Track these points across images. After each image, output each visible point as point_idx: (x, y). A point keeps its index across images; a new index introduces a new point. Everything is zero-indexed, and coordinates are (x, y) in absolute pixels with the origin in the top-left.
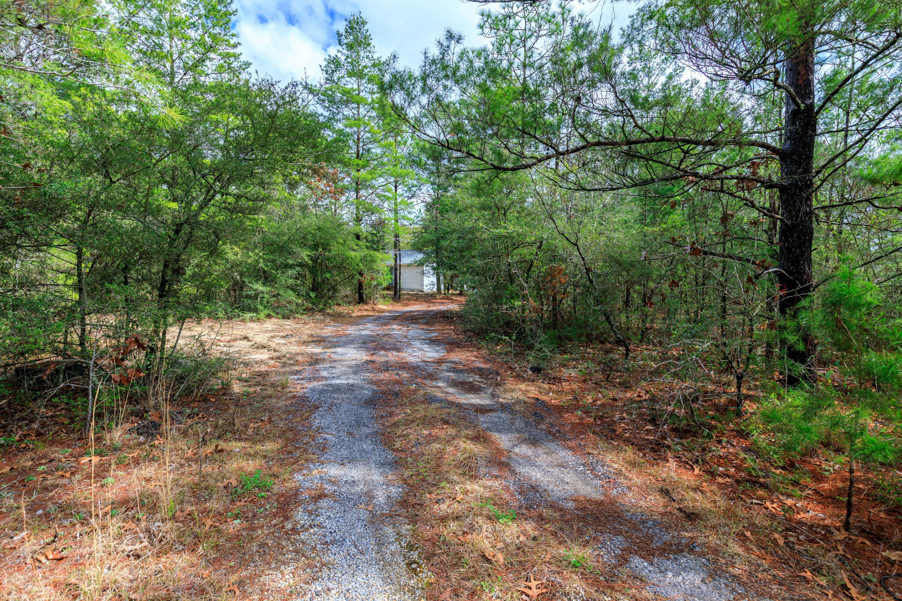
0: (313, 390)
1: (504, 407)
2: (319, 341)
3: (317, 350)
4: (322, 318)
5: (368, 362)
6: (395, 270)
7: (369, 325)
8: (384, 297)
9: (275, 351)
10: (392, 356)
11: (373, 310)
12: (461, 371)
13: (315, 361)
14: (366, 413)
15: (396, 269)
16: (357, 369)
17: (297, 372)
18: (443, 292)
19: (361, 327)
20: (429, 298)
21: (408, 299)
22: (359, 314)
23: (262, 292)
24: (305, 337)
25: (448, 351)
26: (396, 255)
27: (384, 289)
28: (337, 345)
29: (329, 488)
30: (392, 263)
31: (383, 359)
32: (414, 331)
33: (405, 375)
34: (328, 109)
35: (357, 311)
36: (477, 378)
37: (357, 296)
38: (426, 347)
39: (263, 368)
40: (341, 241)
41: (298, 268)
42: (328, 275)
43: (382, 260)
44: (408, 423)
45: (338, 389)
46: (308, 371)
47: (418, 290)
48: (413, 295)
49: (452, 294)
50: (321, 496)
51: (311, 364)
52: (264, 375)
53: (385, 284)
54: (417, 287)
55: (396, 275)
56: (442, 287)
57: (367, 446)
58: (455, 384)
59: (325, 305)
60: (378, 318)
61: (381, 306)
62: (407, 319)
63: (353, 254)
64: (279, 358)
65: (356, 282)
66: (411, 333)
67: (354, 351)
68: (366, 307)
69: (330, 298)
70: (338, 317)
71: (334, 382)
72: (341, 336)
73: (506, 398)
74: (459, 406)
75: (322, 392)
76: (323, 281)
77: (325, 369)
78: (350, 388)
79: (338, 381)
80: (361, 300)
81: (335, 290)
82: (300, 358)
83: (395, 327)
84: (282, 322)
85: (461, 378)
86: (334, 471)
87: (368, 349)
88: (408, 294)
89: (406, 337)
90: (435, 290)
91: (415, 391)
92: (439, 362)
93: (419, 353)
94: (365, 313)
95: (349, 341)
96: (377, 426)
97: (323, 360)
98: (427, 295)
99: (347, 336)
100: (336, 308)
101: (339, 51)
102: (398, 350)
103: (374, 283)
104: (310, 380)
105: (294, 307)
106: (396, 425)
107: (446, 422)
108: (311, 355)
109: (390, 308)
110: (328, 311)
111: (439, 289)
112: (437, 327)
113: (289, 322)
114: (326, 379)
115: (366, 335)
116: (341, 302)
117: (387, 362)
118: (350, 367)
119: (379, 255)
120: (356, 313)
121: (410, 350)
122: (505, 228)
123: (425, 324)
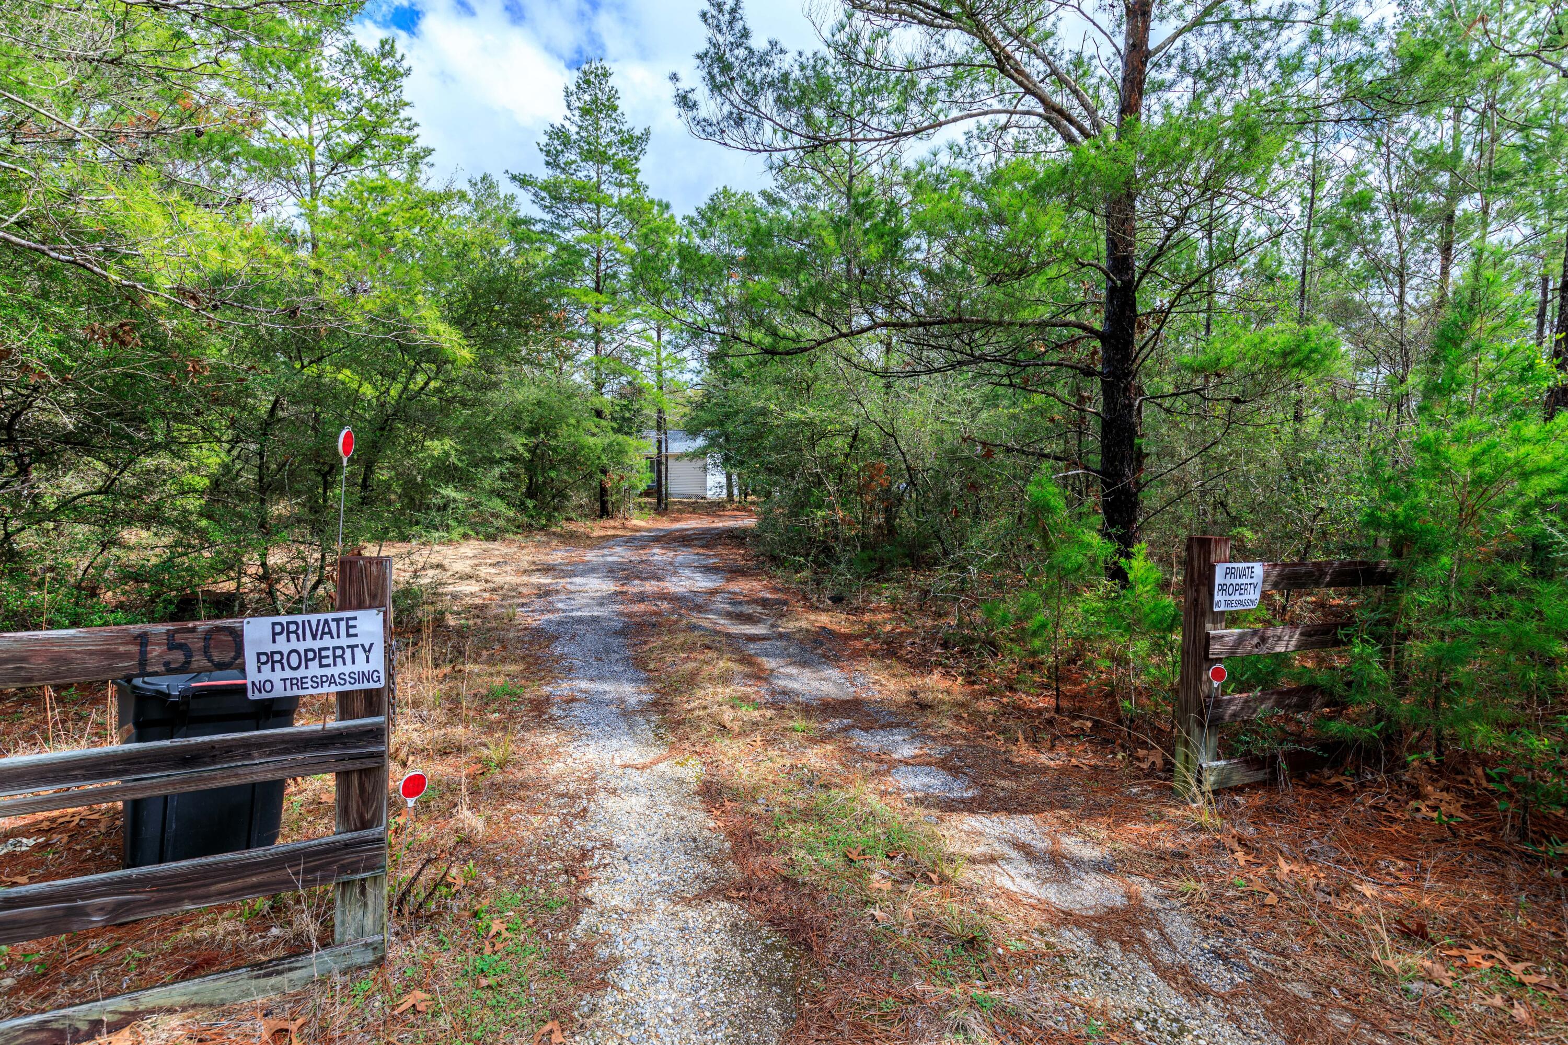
0: (550, 621)
1: (780, 636)
2: (547, 569)
3: (546, 580)
4: (544, 539)
5: (616, 593)
6: (658, 465)
7: (618, 549)
8: (641, 508)
9: (487, 581)
10: (651, 586)
11: (624, 527)
12: (740, 603)
13: (545, 593)
14: (615, 642)
15: (659, 463)
16: (603, 601)
17: (523, 605)
18: (736, 499)
19: (606, 551)
20: (714, 508)
21: (678, 511)
22: (602, 533)
23: (455, 501)
24: (525, 565)
25: (728, 581)
26: (659, 442)
27: (641, 495)
28: (573, 574)
29: (579, 695)
30: (654, 452)
31: (637, 590)
32: (684, 555)
33: (665, 606)
34: (549, 209)
35: (598, 529)
36: (759, 609)
37: (597, 505)
38: (698, 576)
39: (478, 601)
40: (573, 421)
41: (508, 464)
42: (553, 474)
43: (637, 449)
44: (664, 648)
45: (580, 620)
46: (539, 603)
47: (697, 496)
48: (689, 504)
49: (753, 503)
50: (573, 700)
51: (540, 596)
52: (482, 608)
53: (642, 487)
54: (695, 490)
55: (659, 472)
56: (736, 491)
57: (618, 668)
58: (730, 615)
59: (548, 520)
60: (631, 540)
61: (636, 522)
62: (675, 540)
63: (591, 440)
64: (494, 590)
65: (596, 483)
66: (680, 559)
67: (598, 581)
68: (612, 523)
69: (555, 509)
70: (569, 538)
71: (574, 614)
72: (576, 564)
73: (787, 626)
74: (728, 635)
75: (560, 623)
76: (544, 483)
77: (561, 601)
78: (595, 620)
79: (579, 614)
80: (604, 511)
81: (562, 495)
82: (524, 590)
83: (656, 551)
84: (486, 545)
85: (739, 609)
86: (584, 685)
87: (617, 579)
88: (681, 503)
89: (671, 564)
90: (724, 495)
91: (676, 622)
92: (713, 592)
93: (687, 583)
94: (611, 532)
95: (590, 570)
96: (630, 652)
97: (557, 592)
98: (712, 504)
99: (584, 562)
100: (565, 524)
101: (566, 118)
102: (659, 579)
103: (625, 484)
104: (542, 612)
105: (501, 523)
106: (651, 650)
107: (709, 648)
108: (539, 587)
109: (651, 524)
110: (553, 529)
111: (730, 494)
112: (721, 550)
113: (496, 545)
114: (564, 611)
115: (614, 563)
116: (573, 515)
117: (642, 593)
118: (593, 598)
119: (631, 441)
120: (597, 533)
121: (675, 579)
122: (804, 412)
123: (703, 547)
